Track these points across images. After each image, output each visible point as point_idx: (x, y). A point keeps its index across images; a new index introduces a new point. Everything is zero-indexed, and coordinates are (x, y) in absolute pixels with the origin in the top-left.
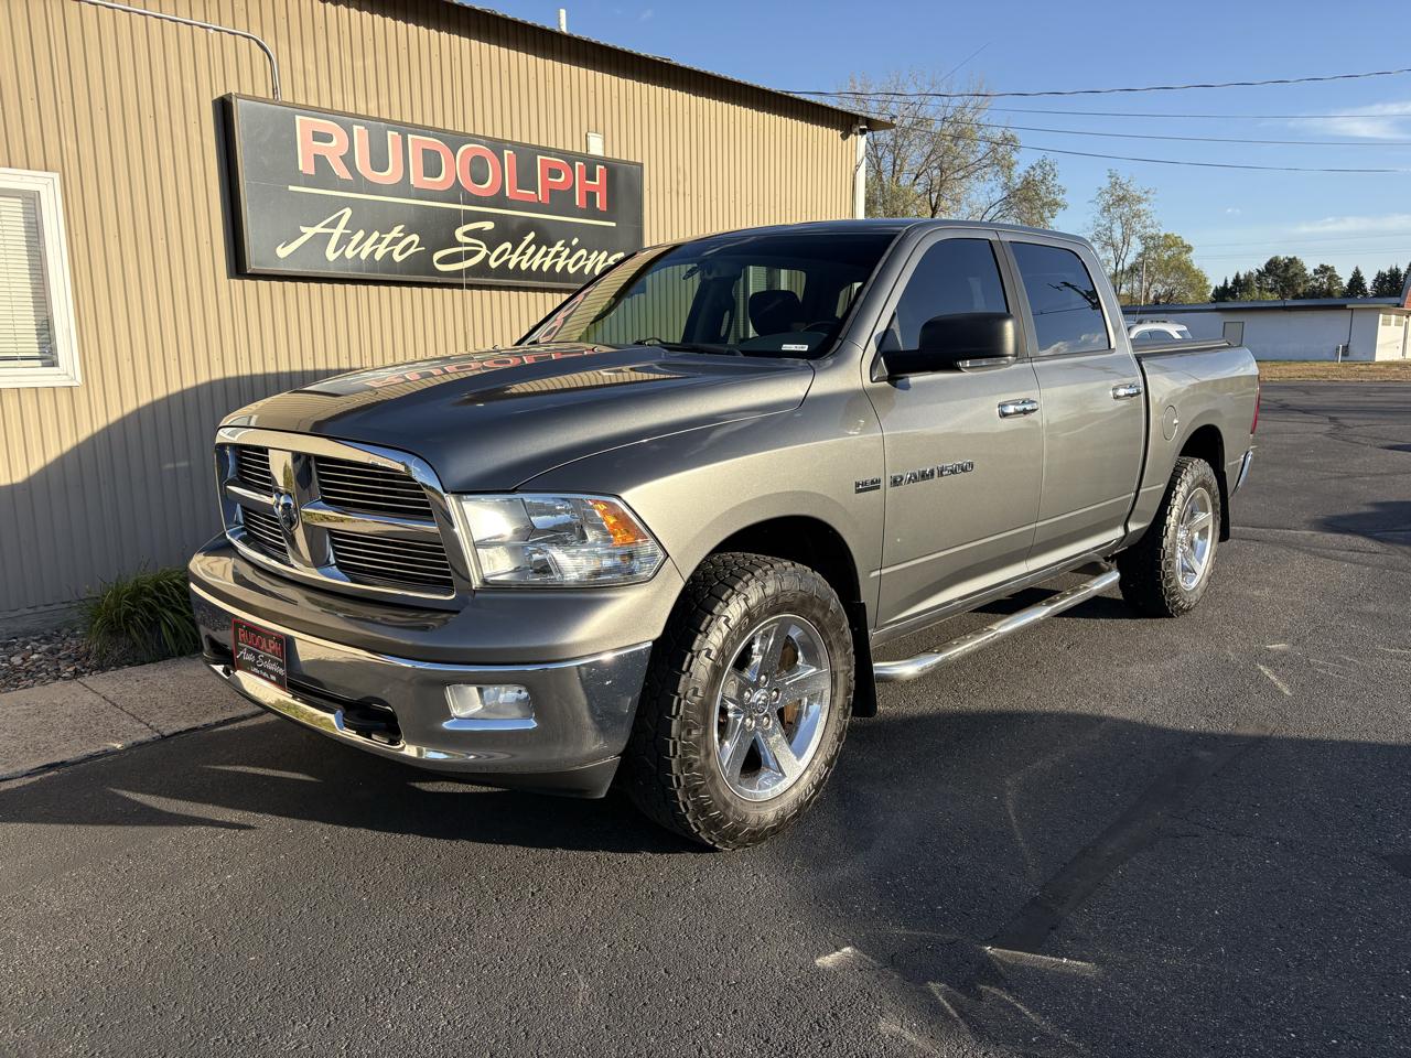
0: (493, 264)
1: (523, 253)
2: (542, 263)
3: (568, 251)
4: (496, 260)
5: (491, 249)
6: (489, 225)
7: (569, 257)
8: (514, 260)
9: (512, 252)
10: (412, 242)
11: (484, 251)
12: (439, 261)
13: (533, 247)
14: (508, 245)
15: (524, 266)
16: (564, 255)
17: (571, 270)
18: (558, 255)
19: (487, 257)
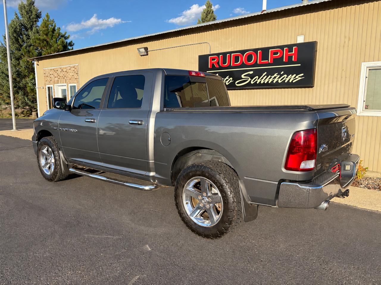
0: (252, 83)
1: (262, 79)
2: (269, 81)
3: (279, 76)
4: (253, 82)
5: (252, 79)
6: (251, 72)
7: (279, 78)
8: (259, 81)
9: (258, 79)
10: (231, 80)
11: (250, 79)
12: (237, 84)
13: (266, 76)
14: (257, 77)
15: (262, 82)
16: (277, 77)
17: (280, 82)
18: (275, 77)
19: (250, 81)
